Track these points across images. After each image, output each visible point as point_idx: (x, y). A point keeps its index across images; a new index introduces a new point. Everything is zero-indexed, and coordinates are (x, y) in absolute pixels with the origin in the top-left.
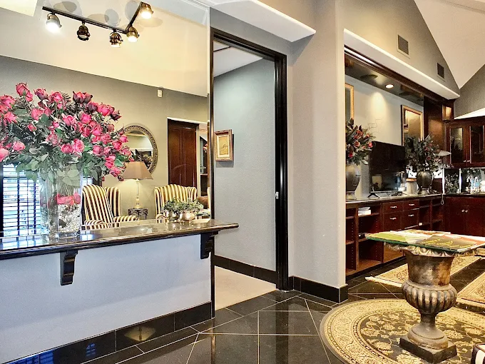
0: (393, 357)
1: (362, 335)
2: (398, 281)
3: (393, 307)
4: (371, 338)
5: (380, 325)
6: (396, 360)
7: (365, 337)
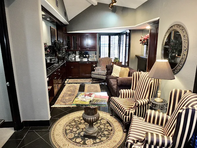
0: (84, 144)
1: (69, 139)
2: (63, 104)
3: (70, 119)
4: (73, 139)
5: (72, 130)
6: (86, 144)
7: (71, 139)
